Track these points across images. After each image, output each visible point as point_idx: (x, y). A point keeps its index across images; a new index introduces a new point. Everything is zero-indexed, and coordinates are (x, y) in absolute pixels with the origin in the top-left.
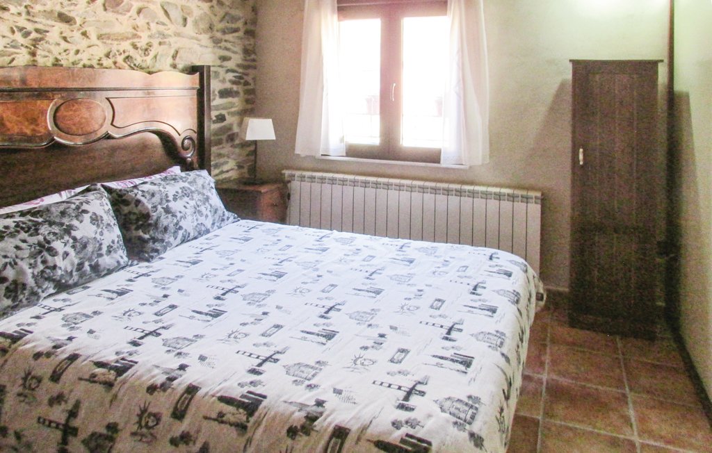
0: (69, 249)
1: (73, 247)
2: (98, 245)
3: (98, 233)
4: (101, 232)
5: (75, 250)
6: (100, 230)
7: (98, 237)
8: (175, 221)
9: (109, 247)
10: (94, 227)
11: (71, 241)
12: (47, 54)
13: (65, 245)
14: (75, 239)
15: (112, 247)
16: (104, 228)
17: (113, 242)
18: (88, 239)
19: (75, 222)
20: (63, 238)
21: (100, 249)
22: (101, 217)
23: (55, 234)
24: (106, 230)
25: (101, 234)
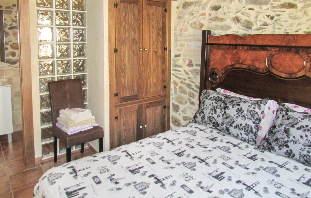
0: (221, 114)
1: (223, 115)
2: (232, 121)
3: (235, 116)
4: (238, 116)
5: (223, 116)
6: (238, 115)
7: (235, 117)
8: (286, 139)
9: (238, 125)
10: (236, 113)
11: (223, 112)
12: (281, 27)
13: (220, 112)
14: (225, 112)
15: (239, 126)
16: (240, 116)
17: (241, 125)
18: (230, 115)
19: (230, 107)
20: (222, 109)
21: (233, 123)
22: (243, 111)
23: (221, 106)
24: (240, 117)
25: (237, 117)
